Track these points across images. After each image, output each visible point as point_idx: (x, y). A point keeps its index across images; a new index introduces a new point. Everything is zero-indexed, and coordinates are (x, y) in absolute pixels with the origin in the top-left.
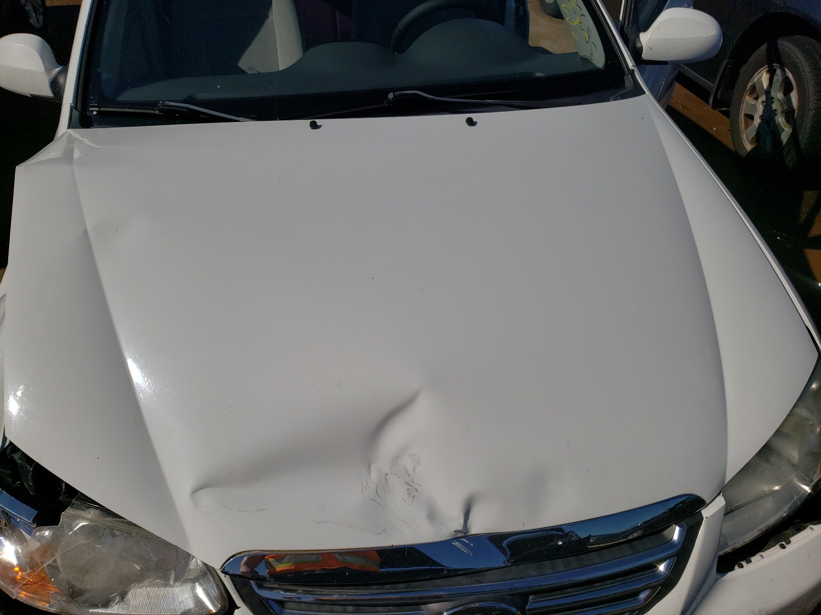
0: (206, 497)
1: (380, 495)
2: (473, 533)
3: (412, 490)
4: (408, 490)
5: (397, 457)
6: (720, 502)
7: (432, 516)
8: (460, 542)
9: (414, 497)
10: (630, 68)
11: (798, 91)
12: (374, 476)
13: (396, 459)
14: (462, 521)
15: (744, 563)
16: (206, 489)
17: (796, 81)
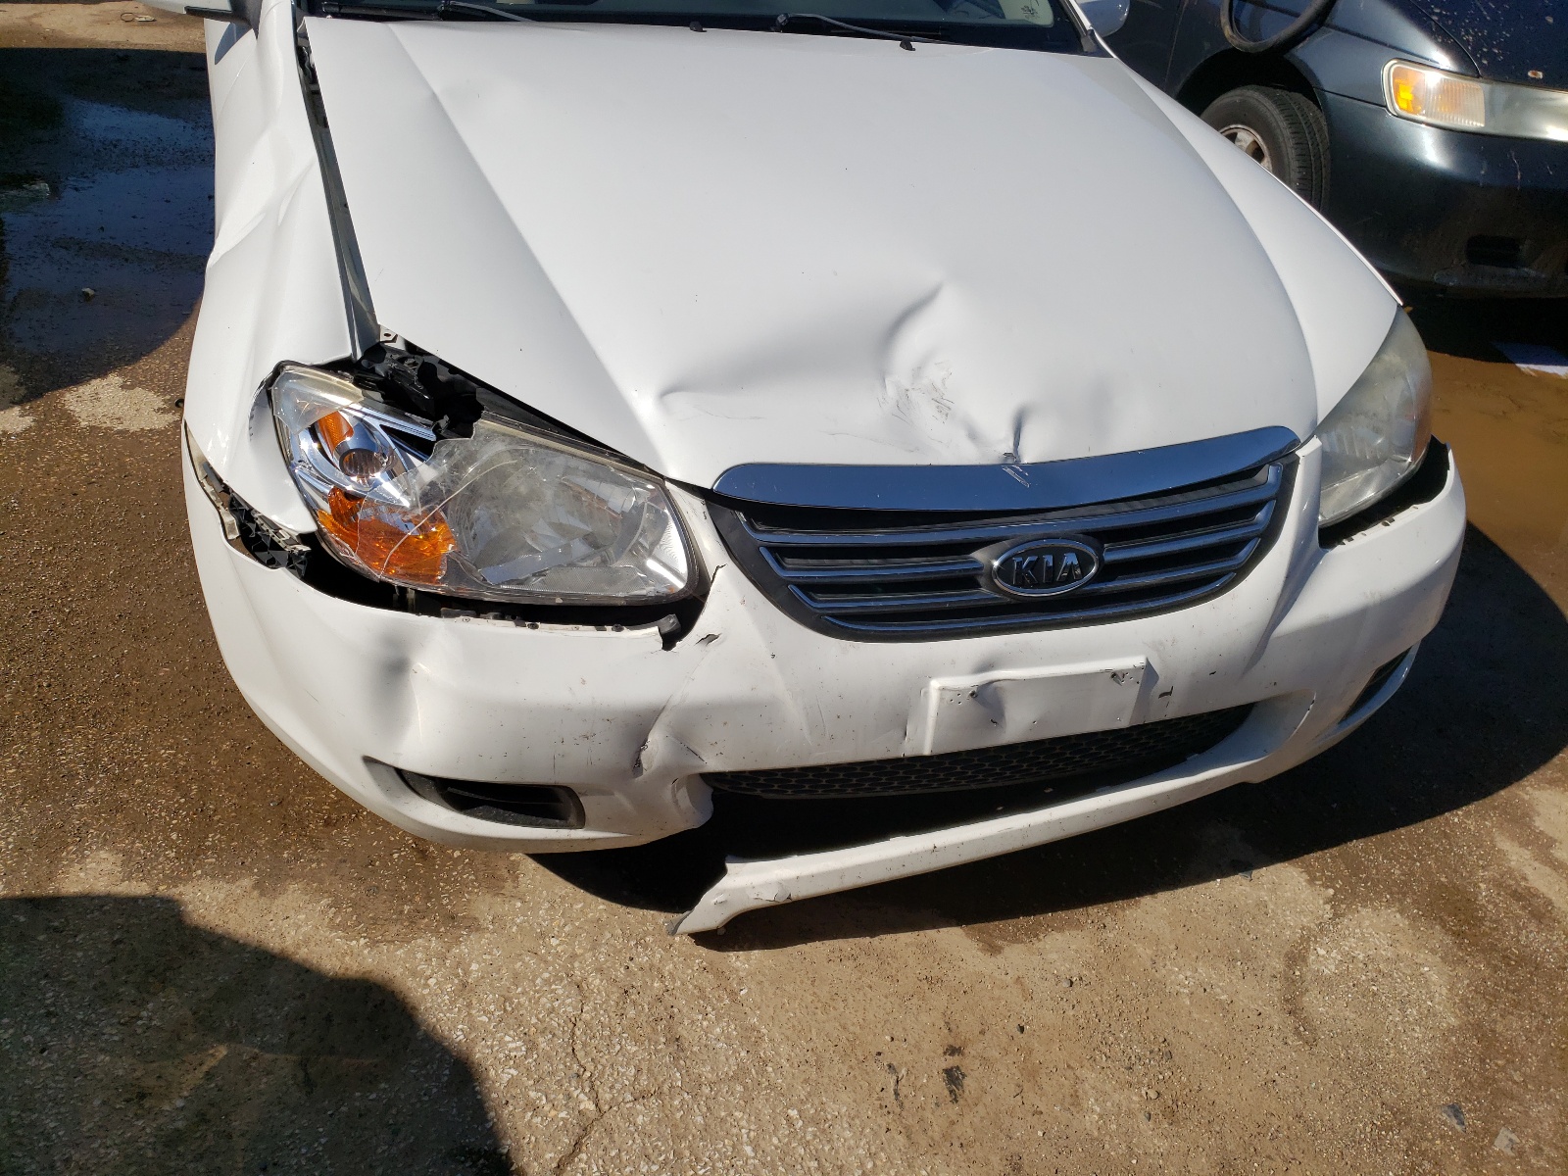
0: (678, 400)
1: (902, 409)
2: (1026, 462)
3: (943, 407)
4: (938, 407)
5: (920, 368)
6: (1315, 443)
7: (973, 435)
8: (1013, 469)
9: (947, 415)
10: (1088, 28)
11: (1272, 159)
12: (891, 391)
13: (918, 371)
14: (1011, 443)
15: (1344, 541)
16: (678, 393)
17: (1266, 143)
